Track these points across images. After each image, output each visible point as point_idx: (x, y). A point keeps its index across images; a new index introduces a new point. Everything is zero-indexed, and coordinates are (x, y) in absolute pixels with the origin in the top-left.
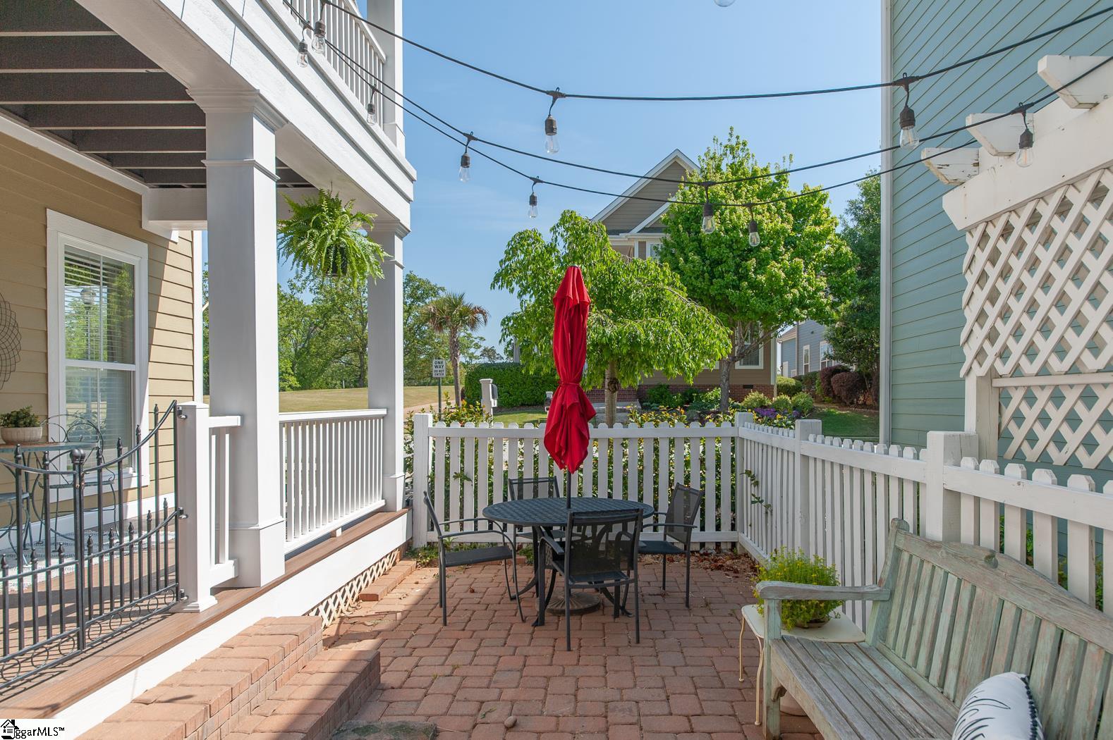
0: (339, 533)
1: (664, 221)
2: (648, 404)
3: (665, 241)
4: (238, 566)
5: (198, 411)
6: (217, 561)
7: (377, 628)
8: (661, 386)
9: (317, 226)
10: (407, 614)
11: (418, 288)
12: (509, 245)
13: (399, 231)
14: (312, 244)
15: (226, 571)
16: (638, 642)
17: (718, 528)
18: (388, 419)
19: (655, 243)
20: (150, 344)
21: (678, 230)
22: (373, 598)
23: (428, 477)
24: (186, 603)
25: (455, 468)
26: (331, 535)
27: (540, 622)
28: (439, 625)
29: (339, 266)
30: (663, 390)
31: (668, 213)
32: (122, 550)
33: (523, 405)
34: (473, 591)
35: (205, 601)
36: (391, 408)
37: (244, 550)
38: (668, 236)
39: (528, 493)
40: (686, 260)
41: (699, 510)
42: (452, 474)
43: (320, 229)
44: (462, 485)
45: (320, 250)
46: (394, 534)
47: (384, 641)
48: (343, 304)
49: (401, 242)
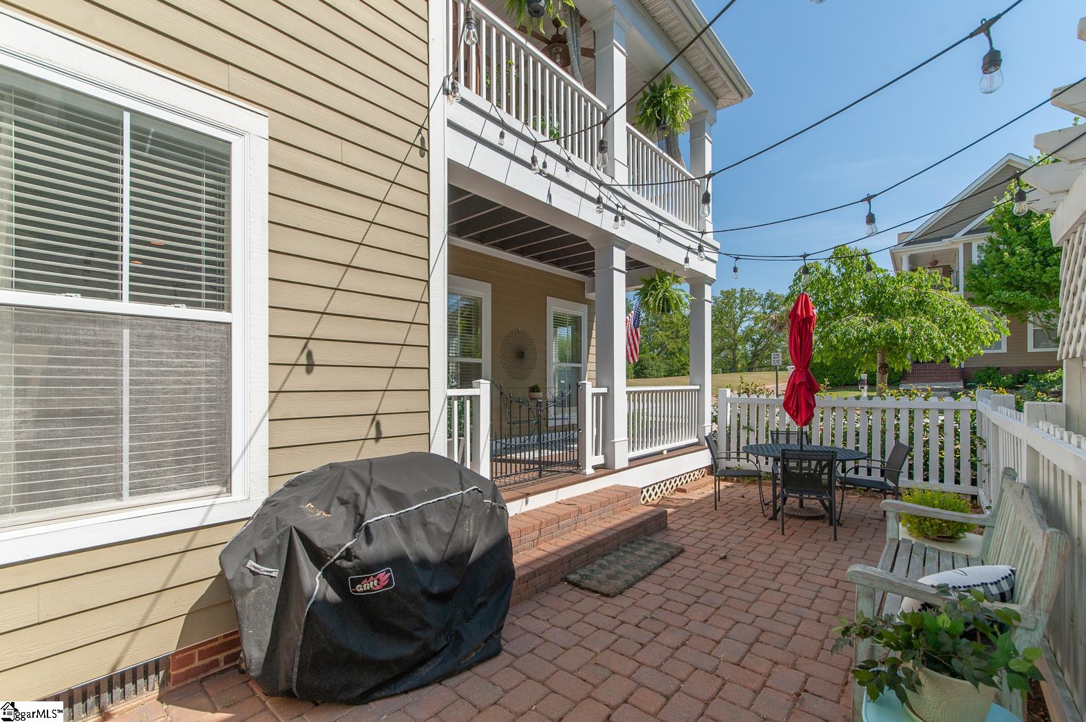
0: (665, 452)
1: (989, 222)
2: (972, 384)
3: (991, 240)
4: (606, 458)
5: (587, 385)
6: (596, 454)
7: (679, 505)
8: (989, 368)
9: (654, 288)
10: (698, 502)
11: (775, 301)
12: (795, 275)
13: (707, 281)
14: (651, 299)
15: (600, 460)
16: (835, 539)
17: (957, 482)
18: (700, 392)
19: (980, 243)
20: (588, 353)
21: (1004, 229)
22: (684, 491)
23: (727, 427)
24: (582, 470)
25: (744, 423)
26: (661, 453)
27: (774, 518)
28: (713, 509)
29: (666, 308)
30: (991, 371)
31: (994, 216)
32: (570, 449)
33: (846, 385)
34: (743, 497)
35: (589, 471)
36: (702, 386)
37: (608, 451)
38: (994, 235)
39: (782, 440)
40: (1013, 254)
41: (907, 460)
42: (741, 427)
43: (656, 290)
44: (748, 434)
45: (655, 301)
46: (703, 458)
47: (679, 511)
48: (722, 318)
49: (710, 287)
